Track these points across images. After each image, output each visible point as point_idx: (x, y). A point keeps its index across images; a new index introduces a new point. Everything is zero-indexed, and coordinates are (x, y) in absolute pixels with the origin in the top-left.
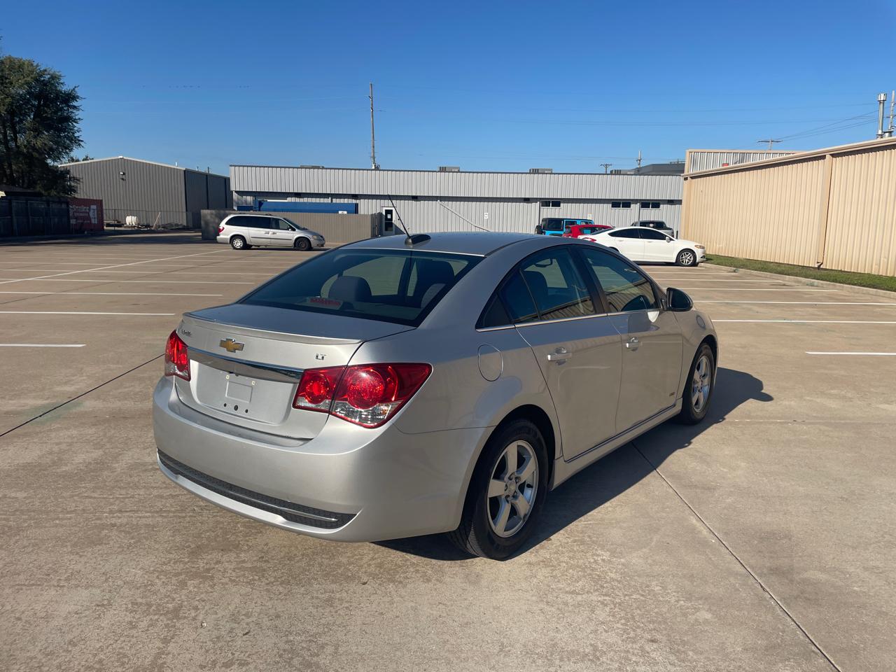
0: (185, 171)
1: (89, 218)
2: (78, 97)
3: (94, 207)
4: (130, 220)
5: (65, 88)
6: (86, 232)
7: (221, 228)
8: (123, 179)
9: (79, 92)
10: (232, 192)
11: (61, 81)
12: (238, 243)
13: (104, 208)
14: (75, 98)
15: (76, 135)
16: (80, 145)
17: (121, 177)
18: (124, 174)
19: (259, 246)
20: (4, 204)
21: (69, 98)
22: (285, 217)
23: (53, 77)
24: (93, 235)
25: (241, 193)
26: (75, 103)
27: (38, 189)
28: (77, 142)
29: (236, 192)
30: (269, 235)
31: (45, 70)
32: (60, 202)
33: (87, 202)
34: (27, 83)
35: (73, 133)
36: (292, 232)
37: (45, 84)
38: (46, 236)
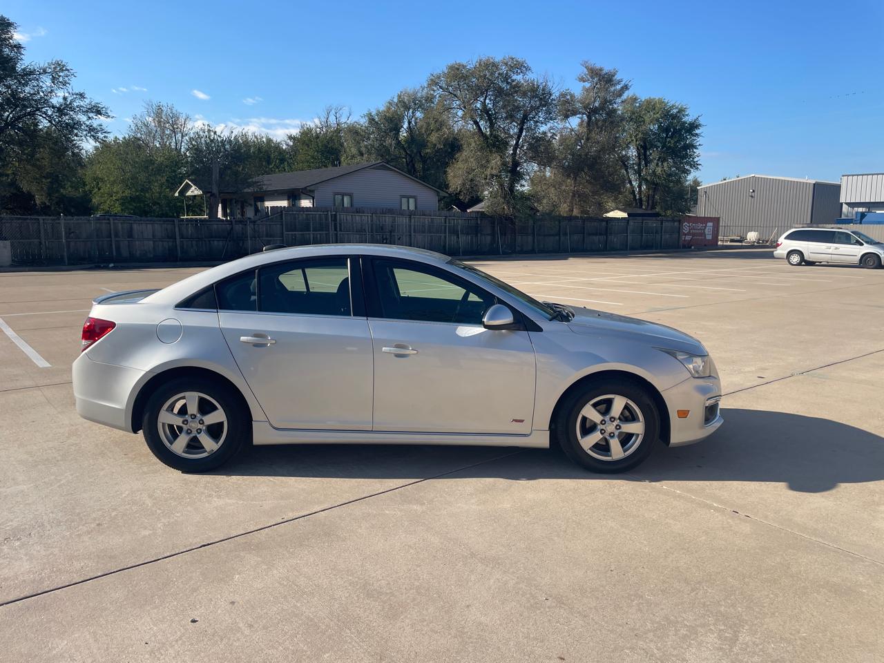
0: (814, 184)
1: (703, 234)
2: (700, 125)
3: (710, 224)
4: (752, 236)
5: (688, 119)
6: (693, 247)
7: (779, 243)
8: (752, 196)
9: (701, 121)
10: (842, 204)
11: (687, 113)
12: (795, 259)
13: (721, 224)
14: (697, 127)
15: (695, 160)
16: (697, 168)
17: (750, 194)
18: (754, 191)
19: (821, 262)
20: (622, 224)
21: (694, 126)
22: (854, 230)
23: (681, 111)
24: (699, 250)
25: (851, 205)
26: (697, 131)
27: (658, 209)
28: (695, 166)
29: (846, 203)
30: (830, 251)
31: (673, 106)
32: (674, 221)
33: (705, 220)
34: (657, 120)
35: (693, 158)
36: (859, 247)
37: (674, 117)
38: (654, 251)
